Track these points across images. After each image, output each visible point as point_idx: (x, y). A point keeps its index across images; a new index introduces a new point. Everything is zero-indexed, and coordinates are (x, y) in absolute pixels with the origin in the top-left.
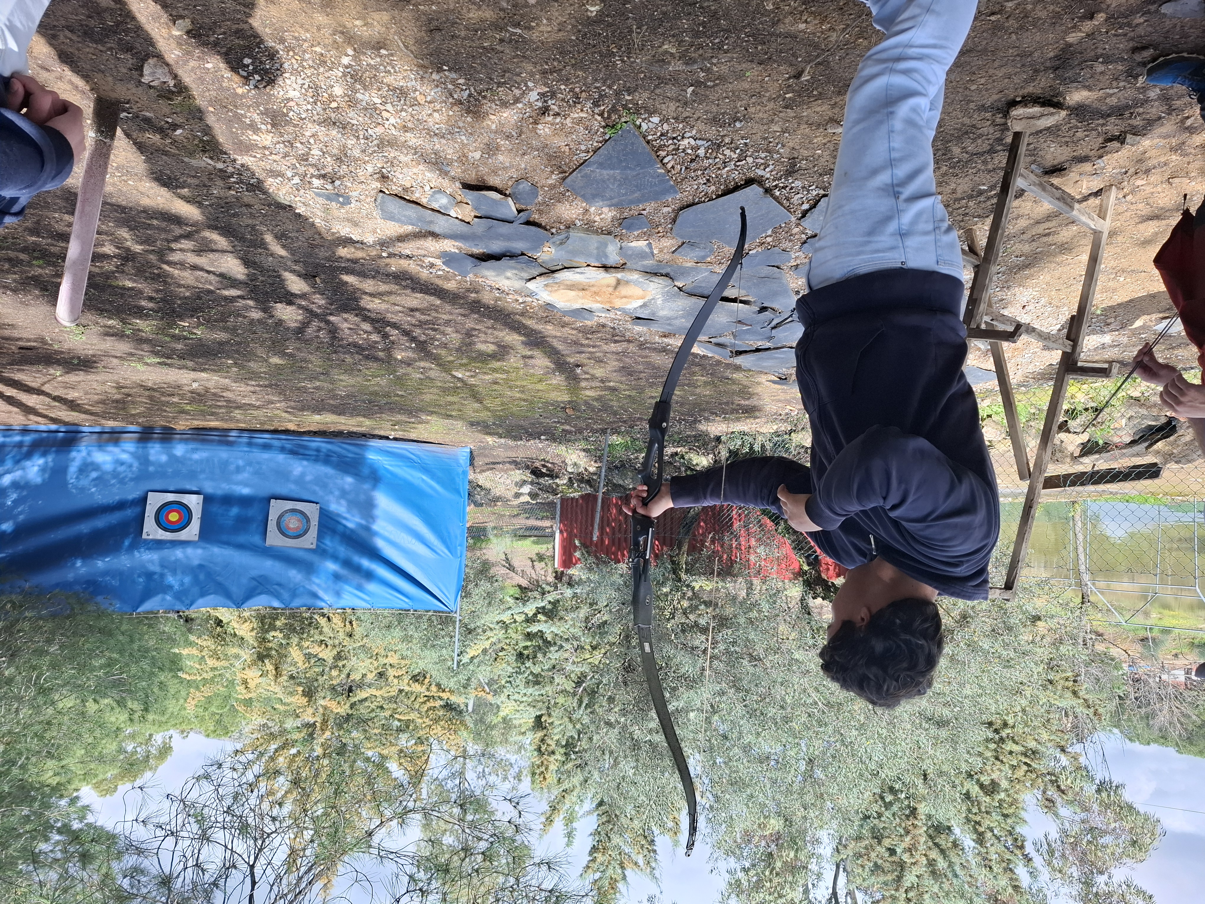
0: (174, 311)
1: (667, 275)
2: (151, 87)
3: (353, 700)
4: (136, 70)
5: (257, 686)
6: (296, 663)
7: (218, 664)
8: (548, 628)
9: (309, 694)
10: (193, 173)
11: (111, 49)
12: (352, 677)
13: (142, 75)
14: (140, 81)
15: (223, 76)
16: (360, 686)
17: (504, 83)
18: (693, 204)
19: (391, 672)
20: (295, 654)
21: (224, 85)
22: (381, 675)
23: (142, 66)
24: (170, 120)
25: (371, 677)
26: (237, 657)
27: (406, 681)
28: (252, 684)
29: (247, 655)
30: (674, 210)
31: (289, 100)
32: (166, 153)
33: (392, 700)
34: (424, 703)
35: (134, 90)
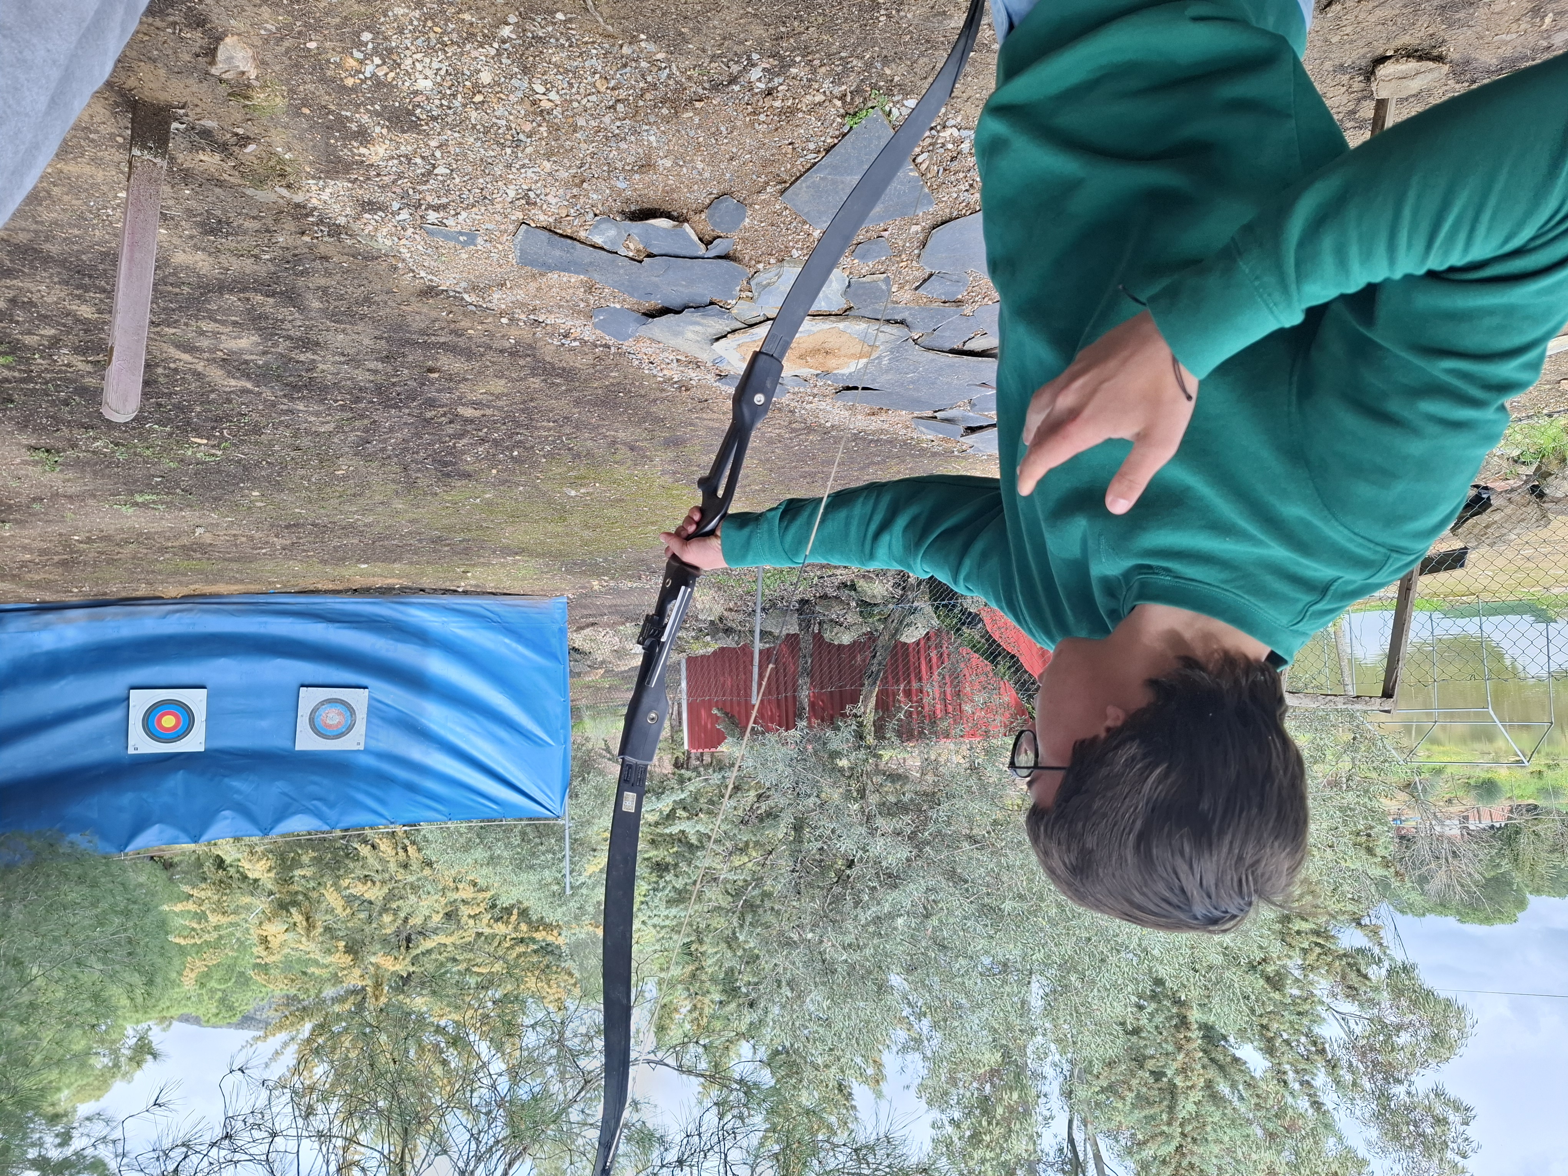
0: (189, 424)
1: (902, 322)
2: (221, 81)
3: (415, 952)
4: (206, 55)
5: (282, 945)
6: (333, 910)
7: (224, 920)
8: (691, 828)
9: (354, 949)
10: (255, 213)
11: (174, 24)
12: (411, 922)
13: (213, 63)
14: (207, 73)
15: (328, 61)
16: (422, 933)
17: (720, 56)
18: (951, 220)
19: (465, 911)
20: (332, 898)
21: (329, 73)
22: (448, 916)
23: (215, 49)
24: (240, 131)
25: (437, 918)
26: (248, 908)
27: (485, 921)
28: (274, 943)
29: (261, 904)
30: (923, 229)
31: (416, 93)
32: (220, 183)
33: (468, 947)
34: (511, 947)
35: (195, 88)
